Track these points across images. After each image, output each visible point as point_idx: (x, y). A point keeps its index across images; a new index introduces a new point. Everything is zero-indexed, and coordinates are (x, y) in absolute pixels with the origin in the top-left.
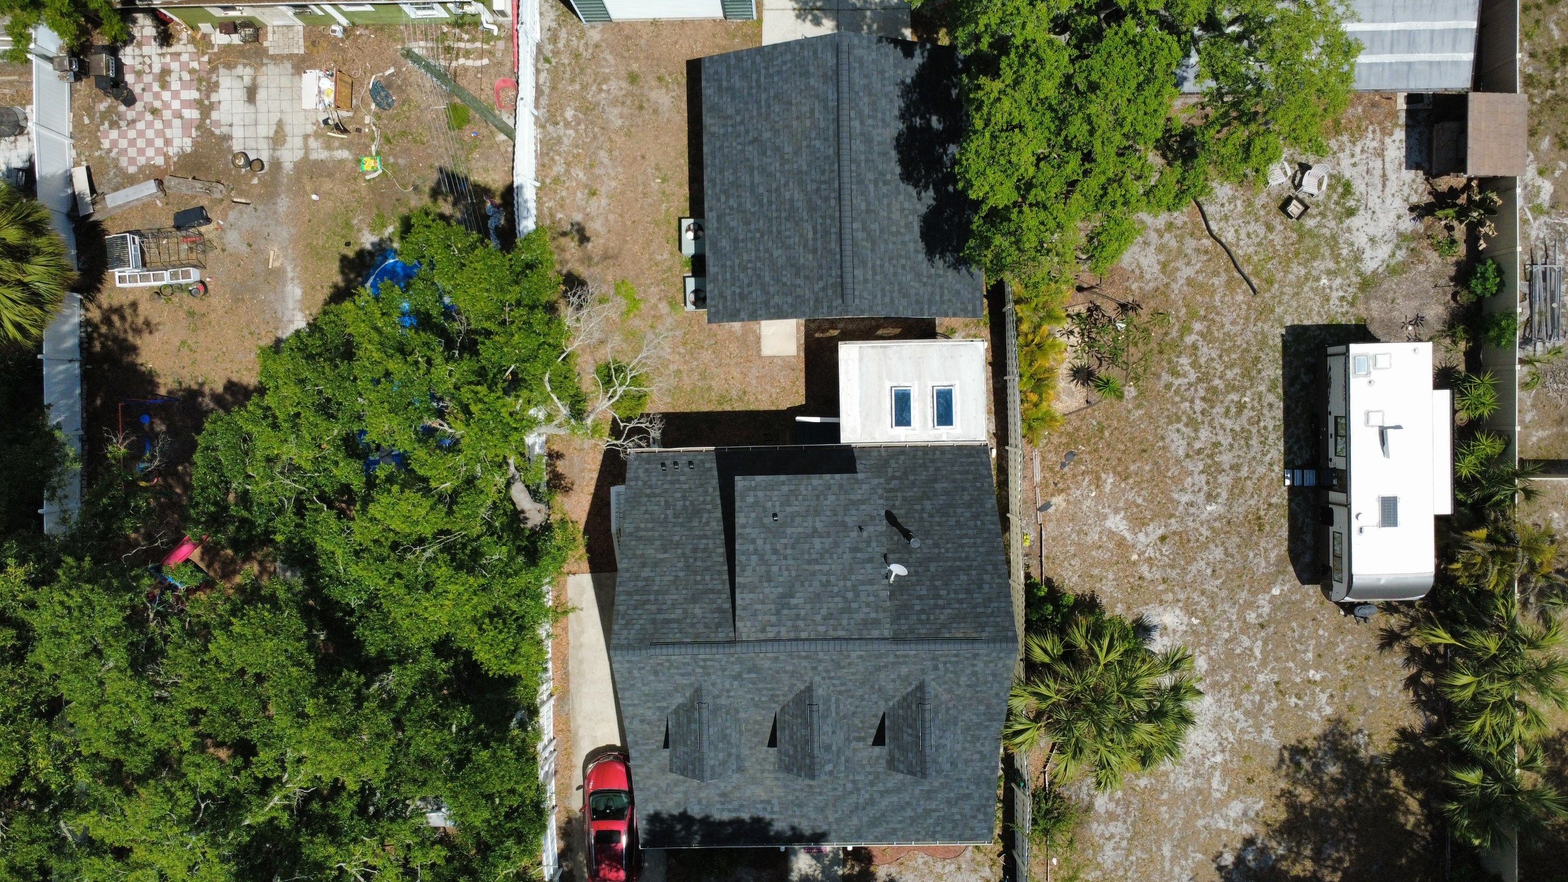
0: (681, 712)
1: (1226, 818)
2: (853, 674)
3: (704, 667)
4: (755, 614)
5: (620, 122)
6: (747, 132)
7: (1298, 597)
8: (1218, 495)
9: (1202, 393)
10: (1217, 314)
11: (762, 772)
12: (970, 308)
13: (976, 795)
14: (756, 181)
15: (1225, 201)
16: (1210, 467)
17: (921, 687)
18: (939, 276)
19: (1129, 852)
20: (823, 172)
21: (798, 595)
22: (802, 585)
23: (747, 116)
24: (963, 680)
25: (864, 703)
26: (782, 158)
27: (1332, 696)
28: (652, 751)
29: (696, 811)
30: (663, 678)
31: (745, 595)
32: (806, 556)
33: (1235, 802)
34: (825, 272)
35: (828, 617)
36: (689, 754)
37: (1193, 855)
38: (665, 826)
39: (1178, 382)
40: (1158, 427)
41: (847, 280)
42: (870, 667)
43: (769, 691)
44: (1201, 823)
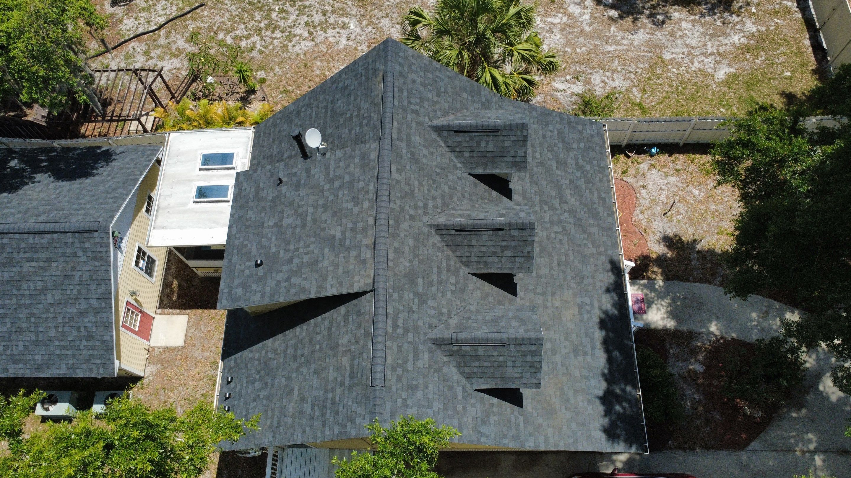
0: (467, 370)
1: (581, 15)
2: (421, 185)
3: (406, 331)
4: (347, 273)
8: (343, 22)
9: (269, 33)
10: (214, 25)
11: (546, 307)
13: (559, 126)
15: (137, 23)
16: (322, 28)
17: (438, 130)
18: (112, 170)
19: (614, 71)
21: (333, 233)
22: (324, 229)
24: (430, 95)
25: (459, 188)
28: (525, 421)
30: (421, 381)
31: (329, 286)
32: (298, 230)
33: (569, 9)
34: (69, 250)
35: (356, 201)
36: (514, 359)
37: (612, 32)
38: (618, 423)
39: (258, 46)
40: (289, 57)
41: (76, 227)
42: (413, 168)
43: (442, 272)
44: (587, 29)
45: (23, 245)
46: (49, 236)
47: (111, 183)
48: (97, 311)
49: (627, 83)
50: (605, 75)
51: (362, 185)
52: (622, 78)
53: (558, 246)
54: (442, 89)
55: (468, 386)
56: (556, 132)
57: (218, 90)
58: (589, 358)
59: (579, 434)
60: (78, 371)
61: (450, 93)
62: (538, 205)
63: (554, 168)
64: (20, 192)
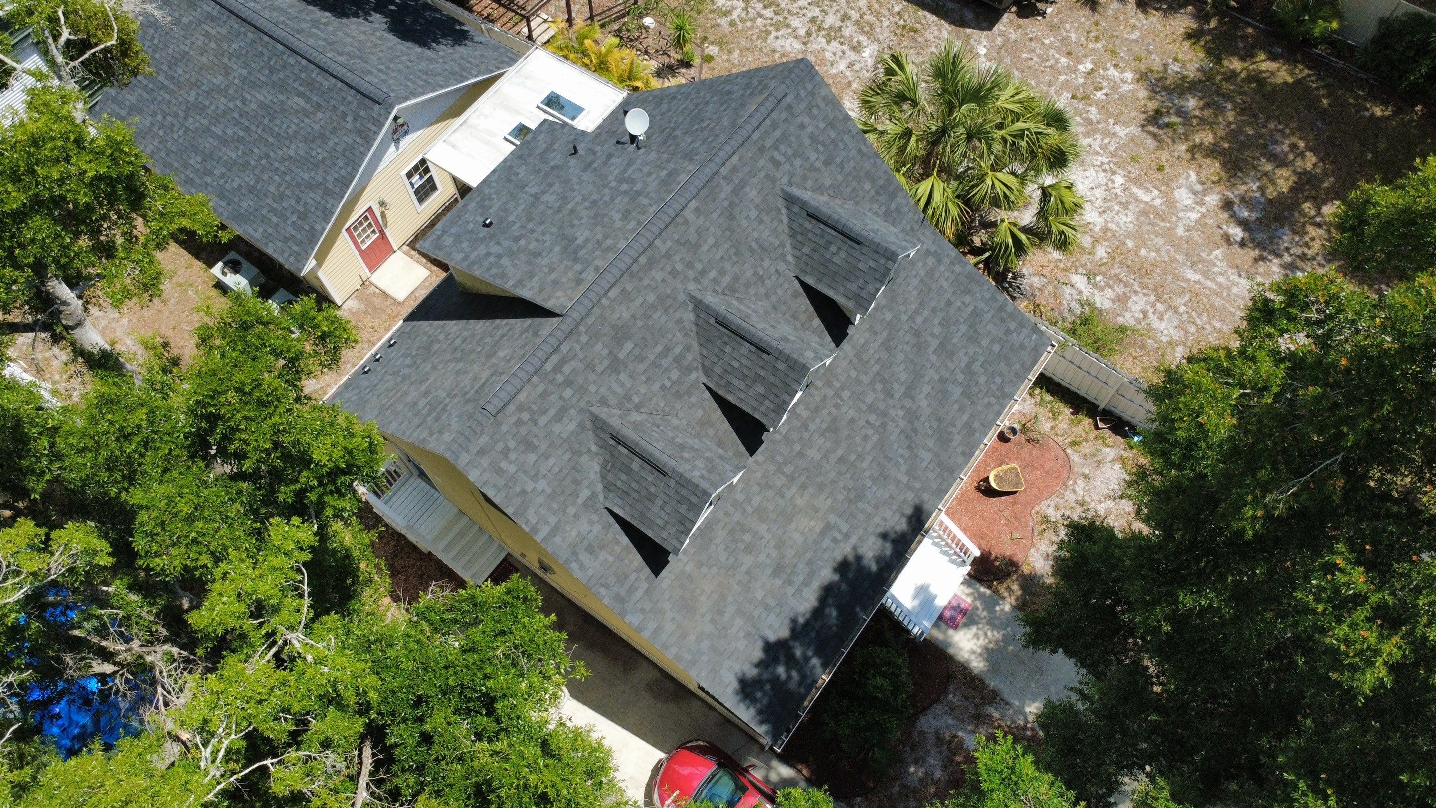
0: (610, 477)
2: (716, 245)
3: (568, 383)
4: (556, 283)
7: (1000, 39)
8: (859, 43)
11: (781, 494)
12: (506, 60)
16: (828, 35)
17: (790, 200)
18: (452, 54)
19: (1172, 308)
21: (578, 234)
22: (572, 226)
23: (163, 107)
24: (813, 156)
25: (768, 283)
27: (1116, 66)
28: (648, 592)
29: (778, 631)
30: (544, 446)
31: (529, 285)
32: (550, 212)
33: (1176, 192)
34: (342, 108)
35: (626, 216)
36: (666, 499)
37: (1212, 257)
38: (768, 687)
39: (735, 16)
40: (761, 49)
41: (364, 86)
42: (721, 221)
43: (666, 357)
44: (1180, 231)
45: (303, 75)
46: (333, 80)
47: (438, 66)
48: (328, 192)
49: (1176, 334)
50: (1153, 305)
51: (645, 201)
52: (1176, 323)
53: (858, 440)
54: (838, 160)
55: (601, 497)
56: (970, 309)
57: (650, 41)
58: (790, 590)
59: (705, 658)
60: (271, 245)
61: (847, 170)
62: (870, 376)
63: (931, 350)
64: (345, 21)
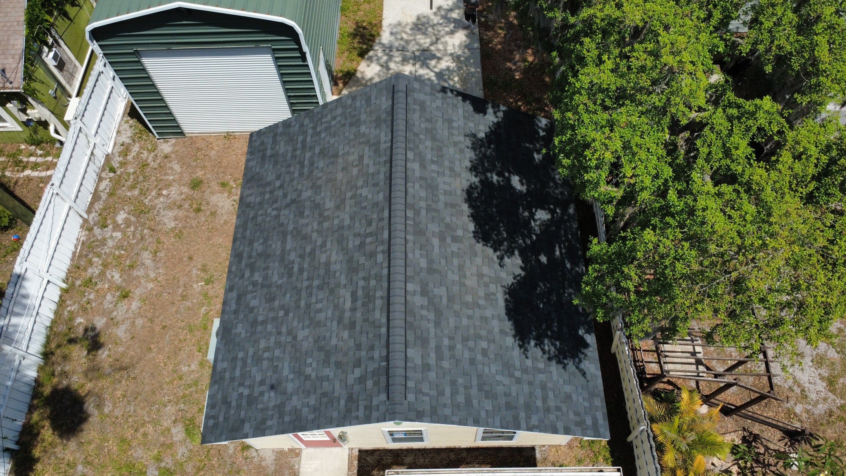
5: (173, 225)
6: (285, 196)
14: (288, 247)
18: (540, 371)
20: (369, 224)
23: (287, 179)
26: (321, 215)
64: (478, 246)
